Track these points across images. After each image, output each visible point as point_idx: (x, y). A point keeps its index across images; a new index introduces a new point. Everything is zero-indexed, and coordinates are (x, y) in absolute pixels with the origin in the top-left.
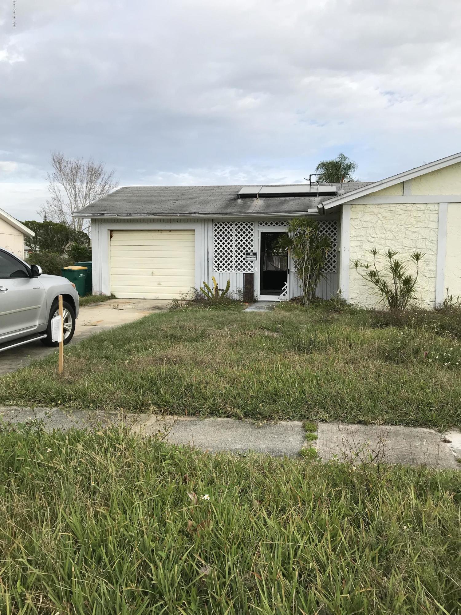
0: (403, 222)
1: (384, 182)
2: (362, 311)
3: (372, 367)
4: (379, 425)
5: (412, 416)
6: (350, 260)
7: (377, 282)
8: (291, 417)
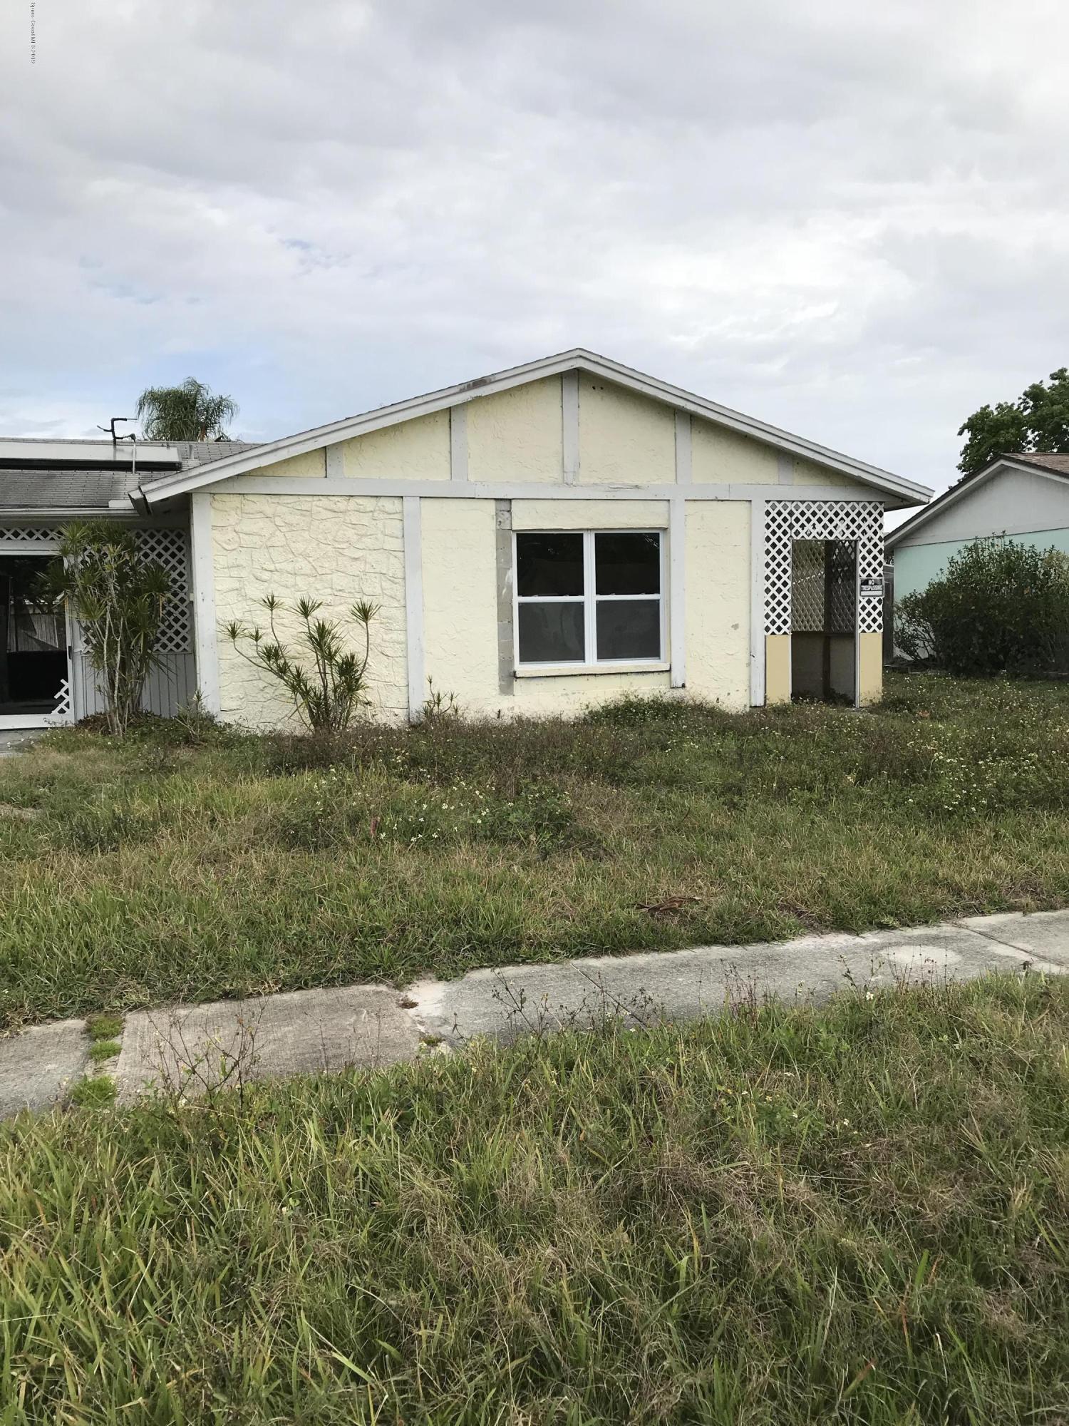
0: (330, 537)
1: (281, 444)
2: (252, 740)
3: (257, 866)
4: (270, 993)
5: (341, 964)
6: (217, 622)
7: (282, 671)
8: (57, 1010)
